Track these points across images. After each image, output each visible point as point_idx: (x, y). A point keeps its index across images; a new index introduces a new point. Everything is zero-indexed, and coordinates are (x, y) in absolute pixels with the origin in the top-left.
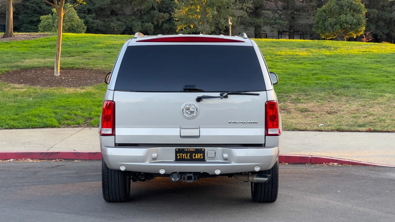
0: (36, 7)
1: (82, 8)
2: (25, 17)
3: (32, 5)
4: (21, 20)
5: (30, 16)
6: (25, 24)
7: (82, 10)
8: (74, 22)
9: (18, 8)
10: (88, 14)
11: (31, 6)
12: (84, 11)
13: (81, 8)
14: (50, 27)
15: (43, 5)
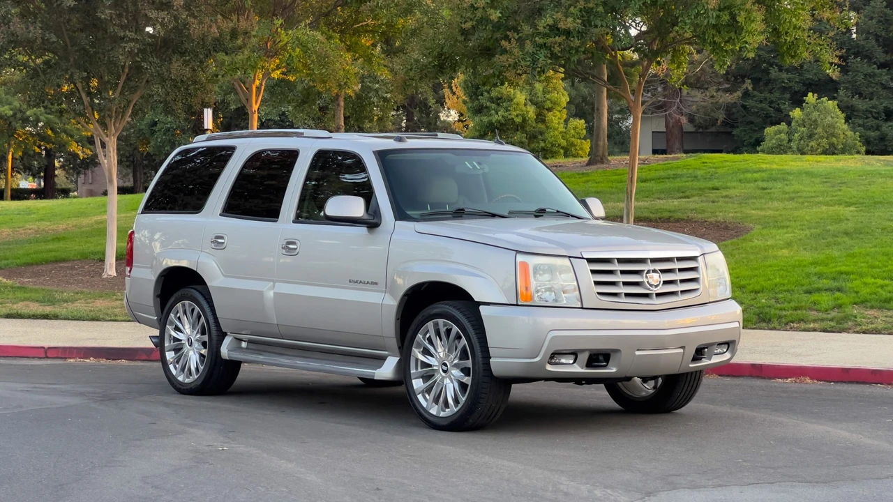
0: (769, 110)
1: (873, 107)
2: (745, 131)
3: (759, 106)
4: (736, 138)
5: (757, 129)
6: (746, 146)
7: (871, 112)
8: (836, 137)
9: (733, 113)
10: (886, 120)
11: (756, 107)
12: (878, 113)
13: (870, 107)
14: (783, 150)
15: (785, 104)
